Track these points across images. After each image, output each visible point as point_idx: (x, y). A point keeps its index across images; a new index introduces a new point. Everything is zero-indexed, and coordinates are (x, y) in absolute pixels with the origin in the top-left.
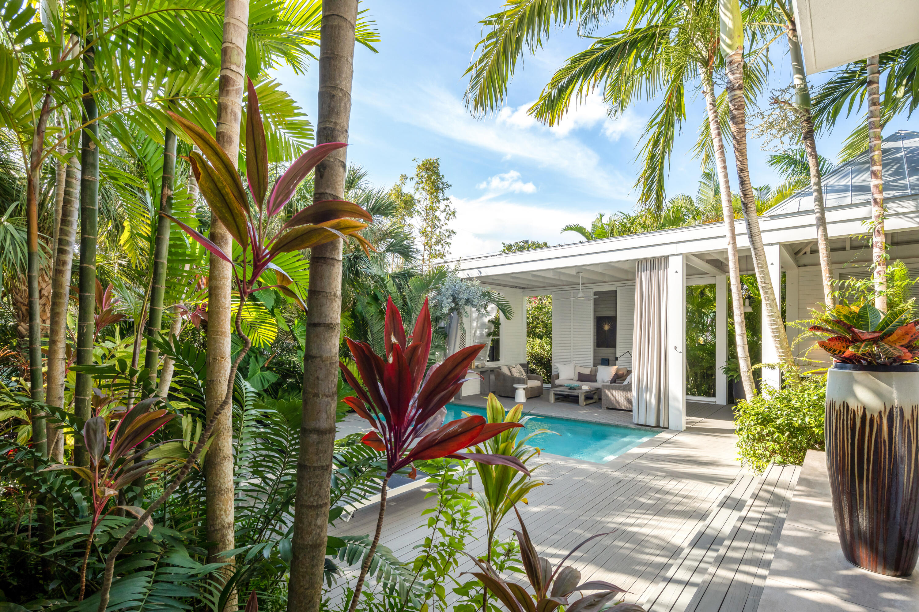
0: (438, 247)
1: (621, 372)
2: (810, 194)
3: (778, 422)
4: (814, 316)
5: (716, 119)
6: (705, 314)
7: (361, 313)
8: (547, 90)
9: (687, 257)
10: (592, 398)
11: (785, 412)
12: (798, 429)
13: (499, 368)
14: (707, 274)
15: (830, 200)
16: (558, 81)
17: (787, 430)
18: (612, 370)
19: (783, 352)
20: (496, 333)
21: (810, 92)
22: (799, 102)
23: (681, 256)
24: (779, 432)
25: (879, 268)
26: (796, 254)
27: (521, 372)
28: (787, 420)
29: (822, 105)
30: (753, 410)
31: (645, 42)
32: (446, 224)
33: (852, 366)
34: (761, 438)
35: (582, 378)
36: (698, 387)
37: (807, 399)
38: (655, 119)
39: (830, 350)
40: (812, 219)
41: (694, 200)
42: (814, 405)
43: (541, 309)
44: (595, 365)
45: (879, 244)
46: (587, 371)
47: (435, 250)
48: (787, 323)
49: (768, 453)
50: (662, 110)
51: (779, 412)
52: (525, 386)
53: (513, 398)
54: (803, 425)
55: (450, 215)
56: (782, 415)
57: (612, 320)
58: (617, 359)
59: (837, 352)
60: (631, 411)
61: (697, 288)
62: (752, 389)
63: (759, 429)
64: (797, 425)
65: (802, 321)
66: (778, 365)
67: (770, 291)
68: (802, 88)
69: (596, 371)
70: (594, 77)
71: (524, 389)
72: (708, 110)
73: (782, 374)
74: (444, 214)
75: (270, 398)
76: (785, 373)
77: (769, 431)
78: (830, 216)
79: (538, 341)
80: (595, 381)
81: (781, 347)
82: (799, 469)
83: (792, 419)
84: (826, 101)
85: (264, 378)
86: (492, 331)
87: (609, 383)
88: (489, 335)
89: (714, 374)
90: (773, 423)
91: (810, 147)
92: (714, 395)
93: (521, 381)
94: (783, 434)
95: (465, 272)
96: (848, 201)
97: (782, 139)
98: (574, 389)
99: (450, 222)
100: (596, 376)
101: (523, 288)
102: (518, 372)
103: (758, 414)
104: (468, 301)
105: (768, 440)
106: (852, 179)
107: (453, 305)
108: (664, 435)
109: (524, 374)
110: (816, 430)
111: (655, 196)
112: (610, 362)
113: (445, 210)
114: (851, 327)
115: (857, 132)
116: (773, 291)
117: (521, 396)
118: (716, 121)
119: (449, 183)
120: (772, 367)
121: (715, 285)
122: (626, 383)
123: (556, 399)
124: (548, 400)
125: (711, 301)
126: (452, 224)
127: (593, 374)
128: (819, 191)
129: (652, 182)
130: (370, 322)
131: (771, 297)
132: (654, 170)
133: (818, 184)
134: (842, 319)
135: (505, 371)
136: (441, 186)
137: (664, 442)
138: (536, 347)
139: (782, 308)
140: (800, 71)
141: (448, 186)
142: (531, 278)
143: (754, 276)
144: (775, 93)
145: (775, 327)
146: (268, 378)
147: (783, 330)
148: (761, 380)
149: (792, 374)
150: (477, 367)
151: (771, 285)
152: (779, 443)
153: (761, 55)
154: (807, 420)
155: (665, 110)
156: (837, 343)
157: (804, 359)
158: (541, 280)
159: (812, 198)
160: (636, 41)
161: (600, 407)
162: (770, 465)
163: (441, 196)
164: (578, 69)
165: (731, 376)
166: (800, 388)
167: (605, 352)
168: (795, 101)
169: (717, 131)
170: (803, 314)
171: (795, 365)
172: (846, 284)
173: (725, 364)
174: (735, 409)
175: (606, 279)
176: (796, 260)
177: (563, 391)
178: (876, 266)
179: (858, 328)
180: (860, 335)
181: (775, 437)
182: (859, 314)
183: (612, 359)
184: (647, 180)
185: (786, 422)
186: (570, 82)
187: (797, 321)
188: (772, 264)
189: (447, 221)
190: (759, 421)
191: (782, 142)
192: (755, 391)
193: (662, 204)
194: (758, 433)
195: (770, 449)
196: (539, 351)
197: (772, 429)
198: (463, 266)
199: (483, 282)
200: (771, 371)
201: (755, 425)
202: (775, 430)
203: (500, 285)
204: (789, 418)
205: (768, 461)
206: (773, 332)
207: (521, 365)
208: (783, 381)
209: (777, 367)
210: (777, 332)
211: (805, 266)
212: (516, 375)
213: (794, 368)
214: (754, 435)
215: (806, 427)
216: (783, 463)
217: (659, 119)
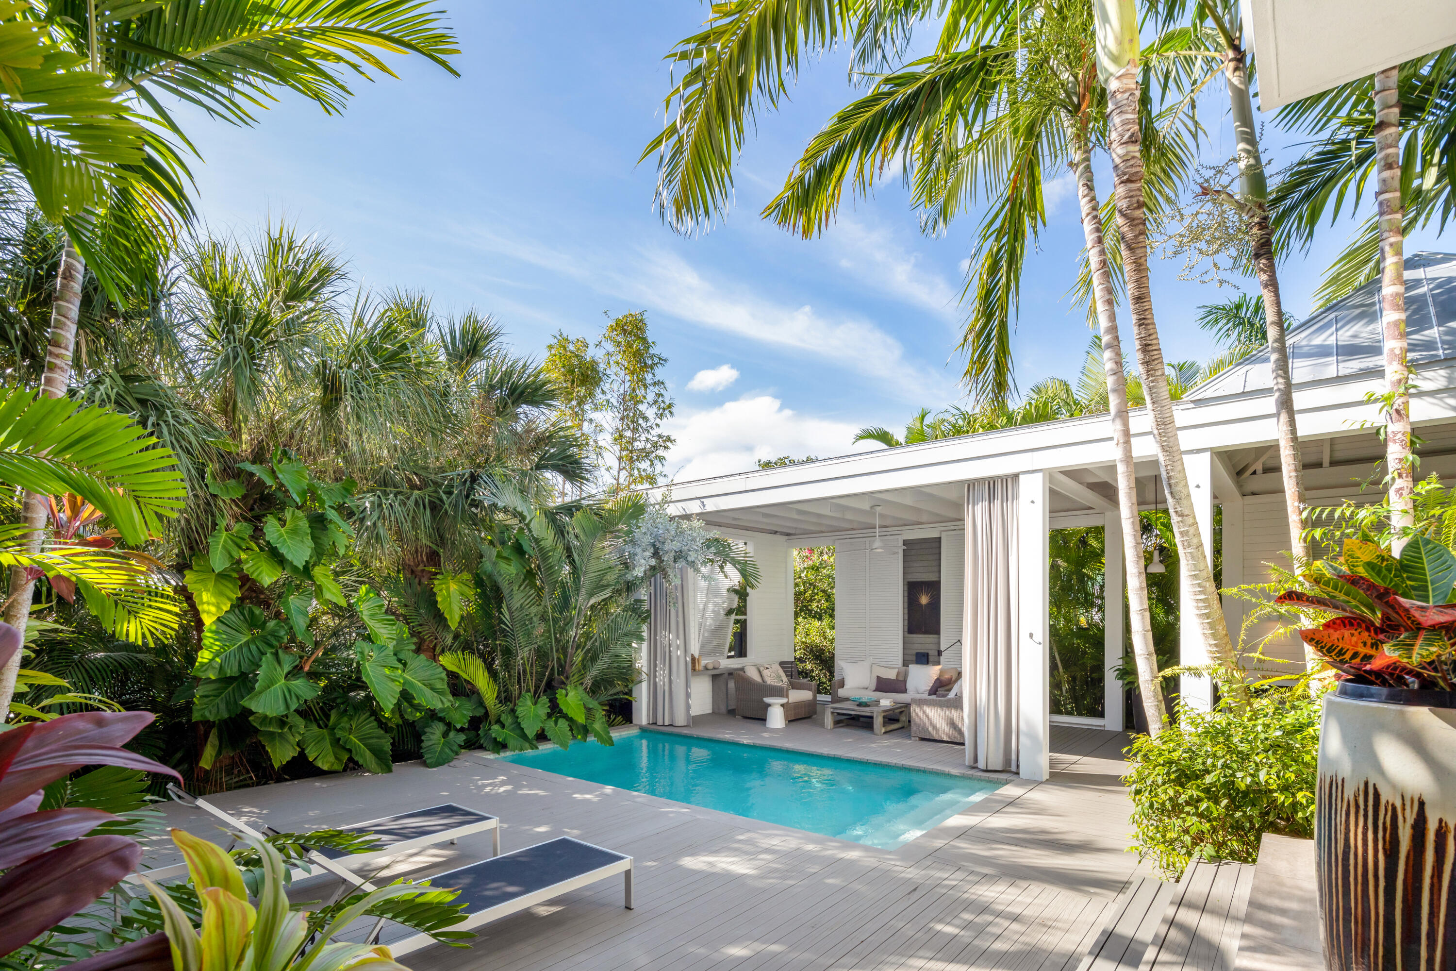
0: (644, 465)
1: (947, 676)
2: (1267, 360)
3: (1208, 779)
4: (1274, 577)
5: (1095, 213)
6: (1090, 578)
7: (490, 576)
8: (798, 172)
9: (1050, 475)
10: (897, 721)
11: (1221, 761)
12: (1246, 794)
13: (742, 669)
14: (1091, 508)
15: (1300, 370)
16: (815, 156)
17: (1224, 795)
18: (932, 672)
19: (1216, 645)
20: (742, 610)
21: (1267, 174)
22: (1246, 190)
23: (1040, 475)
24: (1209, 799)
25: (1399, 483)
26: (1239, 473)
27: (779, 677)
28: (1225, 776)
29: (1288, 202)
30: (1160, 755)
31: (968, 77)
32: (658, 425)
33: (1384, 691)
34: (1176, 809)
35: (884, 686)
36: (1076, 699)
37: (1262, 736)
38: (991, 223)
39: (1329, 651)
40: (1269, 404)
41: (1073, 388)
42: (1275, 746)
43: (818, 569)
44: (905, 664)
45: (1399, 436)
46: (891, 675)
47: (639, 469)
48: (1224, 590)
49: (1187, 839)
50: (1003, 206)
51: (1209, 761)
52: (784, 701)
53: (763, 720)
54: (1255, 787)
55: (664, 409)
56: (1214, 766)
57: (934, 587)
58: (940, 653)
59: (1347, 656)
60: (963, 744)
61: (1074, 533)
62: (1160, 715)
63: (1171, 792)
64: (1243, 787)
65: (1251, 587)
66: (1208, 668)
67: (1192, 530)
68: (1251, 166)
69: (906, 675)
70: (882, 150)
71: (782, 705)
72: (1080, 196)
73: (1215, 688)
74: (654, 409)
75: (315, 728)
76: (1220, 684)
77: (1191, 797)
78: (1300, 399)
79: (817, 623)
80: (905, 691)
81: (1214, 636)
82: (1248, 870)
83: (1233, 775)
84: (1296, 196)
85: (290, 691)
86: (735, 605)
87: (926, 696)
88: (729, 612)
89: (1101, 679)
90: (1199, 782)
91: (1265, 272)
92: (1102, 715)
93: (777, 692)
94: (1217, 802)
95: (679, 505)
96: (1331, 372)
97: (1216, 257)
98: (866, 705)
99: (663, 422)
100: (905, 682)
101: (788, 534)
102: (775, 676)
103: (1171, 762)
104: (679, 556)
105: (1188, 813)
106: (1337, 330)
107: (653, 562)
108: (1010, 791)
109: (785, 679)
110: (1281, 798)
111: (993, 366)
112: (931, 659)
113: (655, 402)
114: (1387, 591)
115: (1348, 255)
116: (1197, 529)
117: (776, 718)
118: (1095, 217)
119: (664, 355)
120: (1196, 673)
121: (1103, 528)
122: (951, 695)
123: (837, 723)
124: (822, 725)
125: (1098, 555)
126: (666, 426)
127: (901, 678)
128: (1282, 350)
129: (988, 339)
130: (506, 592)
131: (1195, 541)
132: (989, 316)
133: (1281, 340)
134: (1362, 571)
135: (752, 674)
136: (650, 362)
137: (1010, 804)
138: (813, 633)
139: (1215, 566)
140: (1250, 138)
141: (662, 360)
142: (796, 517)
143: (1166, 511)
144: (1203, 172)
145: (1202, 597)
146: (300, 693)
147: (1216, 604)
148: (1177, 697)
149: (1234, 686)
150: (706, 668)
151: (1194, 517)
152: (1209, 821)
153: (1181, 115)
154: (1263, 776)
155: (1007, 207)
156: (1347, 633)
157: (1256, 655)
158: (815, 520)
159: (1270, 366)
160: (952, 77)
161: (909, 736)
162: (1192, 865)
163: (649, 377)
164: (850, 132)
165: (1129, 683)
166: (1249, 714)
167: (922, 642)
168: (1239, 189)
169: (1097, 234)
170: (1253, 574)
171: (1238, 669)
172: (1337, 514)
173: (1120, 662)
174: (1129, 752)
175: (924, 518)
176: (1239, 485)
177: (849, 708)
178: (1393, 479)
179: (1405, 595)
180: (1417, 614)
181: (1201, 809)
182: (1400, 562)
183: (933, 653)
184: (978, 336)
185: (1222, 780)
186: (837, 156)
187: (1244, 586)
188: (1198, 486)
189: (658, 421)
190: (1173, 776)
191: (1215, 265)
192: (1165, 717)
193: (1005, 381)
194: (1170, 799)
195: (1193, 830)
196: (818, 640)
197: (1195, 793)
198: (676, 494)
199: (708, 523)
200: (1194, 680)
201: (1164, 783)
202: (1202, 795)
203: (747, 529)
204: (1229, 772)
205: (1189, 854)
206: (1198, 608)
207: (782, 664)
208: (1217, 699)
209: (1205, 673)
210: (1206, 608)
211: (1254, 494)
212: (770, 681)
213: (1237, 675)
214: (1163, 804)
215: (1260, 791)
216: (1217, 859)
217: (997, 224)
